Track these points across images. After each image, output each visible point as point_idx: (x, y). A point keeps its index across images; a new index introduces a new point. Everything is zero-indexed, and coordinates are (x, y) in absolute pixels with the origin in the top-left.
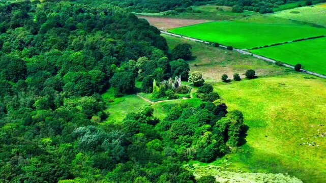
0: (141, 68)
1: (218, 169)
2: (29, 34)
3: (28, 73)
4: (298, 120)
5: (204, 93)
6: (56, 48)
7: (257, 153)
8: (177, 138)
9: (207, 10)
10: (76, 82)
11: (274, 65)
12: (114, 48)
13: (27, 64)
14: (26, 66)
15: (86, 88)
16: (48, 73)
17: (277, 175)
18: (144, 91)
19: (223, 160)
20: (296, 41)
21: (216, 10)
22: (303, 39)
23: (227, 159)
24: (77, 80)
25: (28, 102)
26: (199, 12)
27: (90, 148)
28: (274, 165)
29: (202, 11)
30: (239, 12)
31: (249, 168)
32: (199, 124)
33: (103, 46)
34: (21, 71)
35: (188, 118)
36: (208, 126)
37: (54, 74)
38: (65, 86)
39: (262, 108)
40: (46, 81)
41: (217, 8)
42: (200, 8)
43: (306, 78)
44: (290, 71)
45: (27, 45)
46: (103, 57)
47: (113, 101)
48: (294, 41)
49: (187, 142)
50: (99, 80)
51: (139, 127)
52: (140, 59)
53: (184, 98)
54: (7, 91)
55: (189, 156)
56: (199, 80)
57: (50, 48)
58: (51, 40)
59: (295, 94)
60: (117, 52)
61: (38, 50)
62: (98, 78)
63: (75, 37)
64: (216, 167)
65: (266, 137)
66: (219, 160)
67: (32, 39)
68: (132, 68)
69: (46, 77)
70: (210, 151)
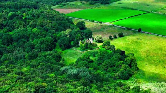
0: (69, 35)
1: (133, 83)
2: (4, 20)
3: (13, 41)
4: (157, 56)
5: (107, 45)
6: (22, 27)
7: (147, 73)
8: (108, 69)
9: (76, 4)
10: (41, 44)
11: (127, 30)
12: (53, 25)
13: (12, 36)
14: (12, 37)
15: (47, 47)
16: (25, 40)
17: (162, 83)
18: (75, 46)
19: (133, 78)
20: (130, 17)
21: (80, 4)
22: (133, 16)
23: (134, 77)
24: (41, 43)
25: (22, 56)
26: (73, 5)
27: (74, 77)
28: (158, 78)
29: (75, 5)
30: (93, 4)
31: (147, 81)
32: (117, 61)
33: (46, 24)
34: (10, 40)
35: (111, 58)
36: (122, 62)
37: (28, 41)
38: (36, 46)
39: (137, 51)
40: (25, 44)
41: (81, 3)
42: (72, 3)
43: (146, 35)
44: (136, 32)
45: (5, 26)
46: (48, 30)
47: (62, 53)
48: (129, 17)
49: (113, 70)
50: (52, 42)
51: (88, 65)
52: (67, 30)
53: (97, 49)
54: (6, 51)
55: (117, 78)
56: (100, 39)
57: (19, 27)
58: (19, 23)
59: (148, 43)
60: (54, 27)
61: (11, 28)
62: (51, 41)
63: (30, 20)
64: (132, 81)
65: (147, 65)
66: (131, 78)
67: (7, 23)
68: (64, 35)
69: (25, 42)
70: (127, 74)
